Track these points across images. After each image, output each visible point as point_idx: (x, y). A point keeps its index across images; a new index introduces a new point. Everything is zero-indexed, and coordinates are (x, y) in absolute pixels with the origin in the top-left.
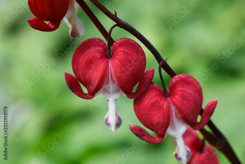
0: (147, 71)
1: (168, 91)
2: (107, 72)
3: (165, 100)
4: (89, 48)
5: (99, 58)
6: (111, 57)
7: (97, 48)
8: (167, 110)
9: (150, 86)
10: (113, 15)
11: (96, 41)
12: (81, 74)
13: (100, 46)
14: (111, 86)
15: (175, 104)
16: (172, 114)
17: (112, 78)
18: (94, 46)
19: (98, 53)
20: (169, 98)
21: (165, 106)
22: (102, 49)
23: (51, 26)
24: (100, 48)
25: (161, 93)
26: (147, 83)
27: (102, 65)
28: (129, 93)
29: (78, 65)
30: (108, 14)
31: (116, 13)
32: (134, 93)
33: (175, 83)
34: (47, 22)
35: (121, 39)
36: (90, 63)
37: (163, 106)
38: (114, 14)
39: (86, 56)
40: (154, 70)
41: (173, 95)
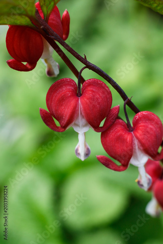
0: (113, 108)
1: (132, 125)
2: (77, 108)
3: (129, 134)
4: (61, 87)
5: (70, 96)
6: (81, 95)
7: (68, 87)
8: (130, 143)
9: (115, 121)
10: (82, 58)
11: (67, 81)
12: (53, 110)
13: (71, 85)
14: (81, 121)
15: (137, 138)
16: (135, 147)
17: (81, 113)
18: (66, 85)
19: (69, 91)
20: (132, 132)
21: (128, 139)
22: (73, 88)
23: (29, 67)
24: (71, 88)
25: (126, 128)
26: (113, 119)
27: (73, 102)
28: (96, 128)
29: (51, 102)
30: (79, 57)
31: (85, 56)
32: (101, 127)
33: (138, 119)
34: (25, 63)
35: (90, 79)
36: (62, 101)
37: (127, 139)
38: (84, 57)
39: (58, 94)
40: (119, 107)
41: (136, 130)
